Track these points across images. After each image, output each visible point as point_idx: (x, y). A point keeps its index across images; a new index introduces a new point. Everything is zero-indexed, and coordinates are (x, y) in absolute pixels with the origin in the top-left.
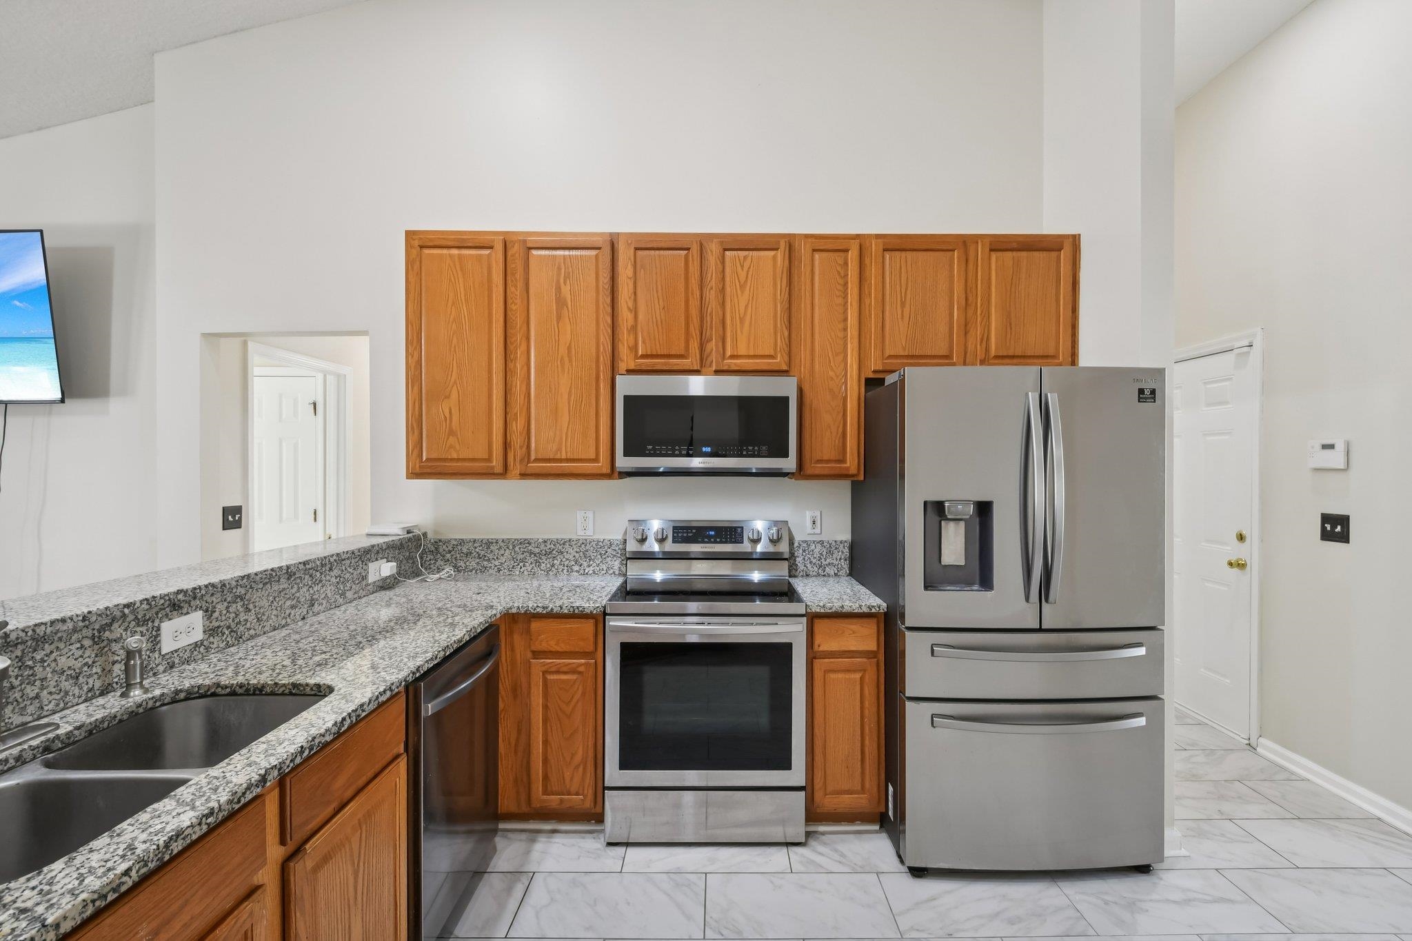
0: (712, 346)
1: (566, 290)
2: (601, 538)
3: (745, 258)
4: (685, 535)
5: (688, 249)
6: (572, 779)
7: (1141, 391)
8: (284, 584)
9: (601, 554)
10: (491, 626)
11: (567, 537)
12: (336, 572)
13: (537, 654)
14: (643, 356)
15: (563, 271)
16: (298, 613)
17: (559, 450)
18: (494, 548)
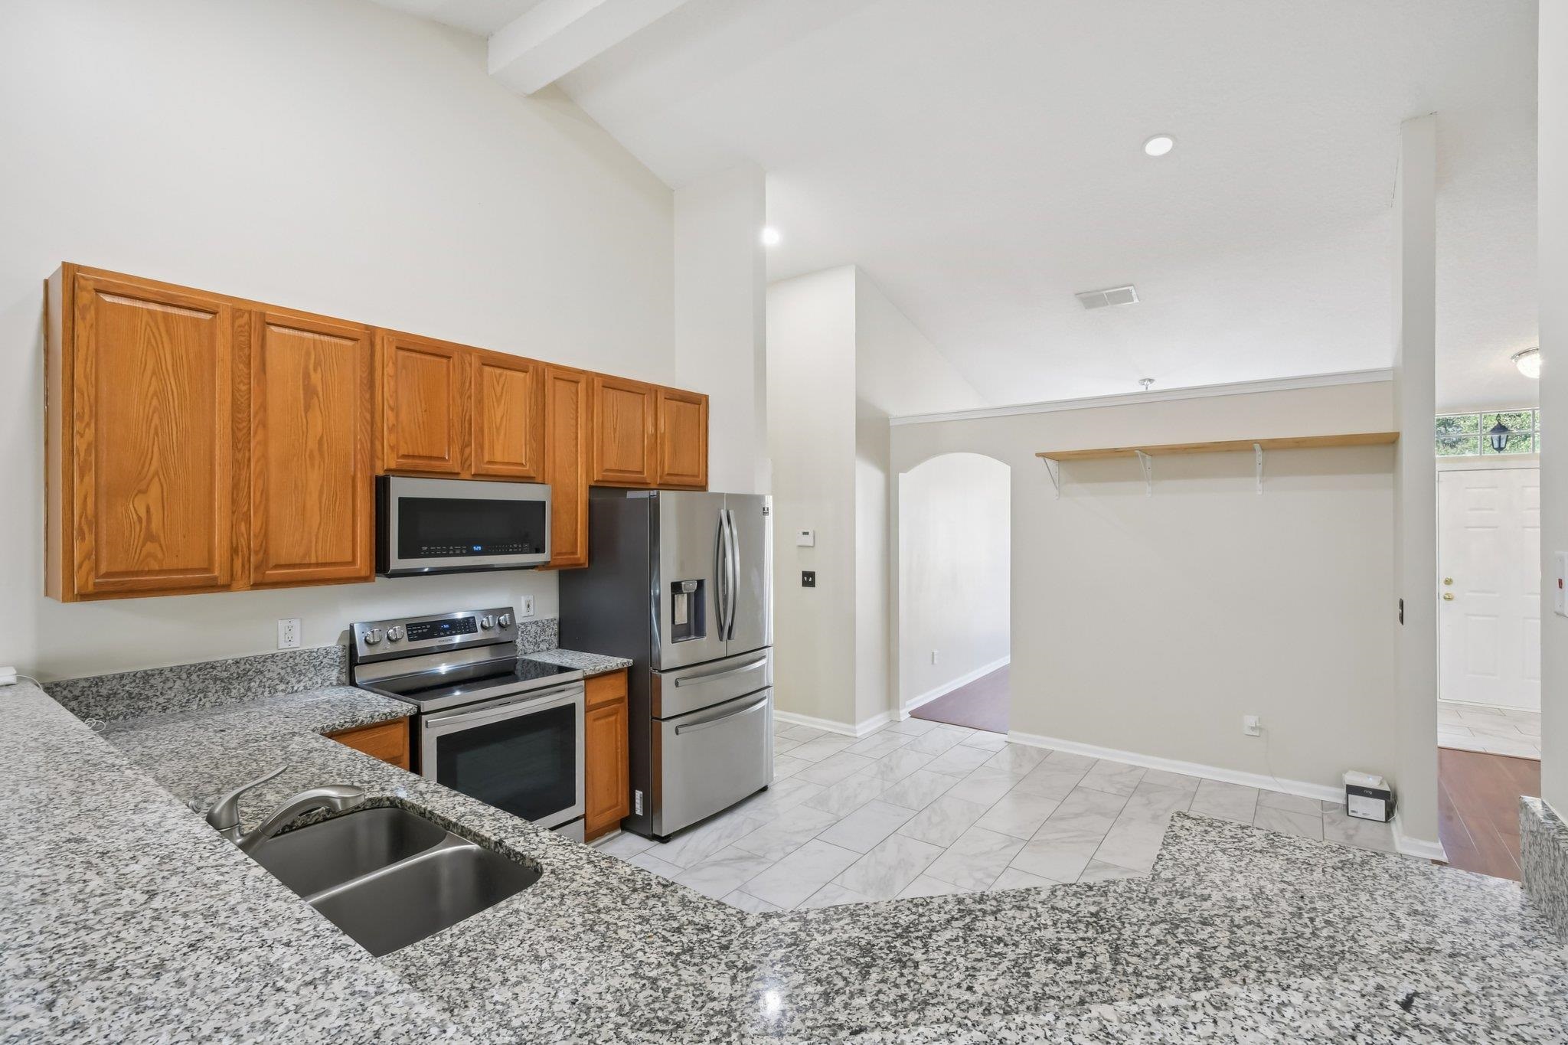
0: (471, 449)
1: (316, 378)
2: (315, 646)
3: (500, 375)
4: (420, 631)
5: (449, 356)
7: (764, 509)
9: (314, 666)
11: (265, 653)
15: (313, 357)
17: (307, 553)
18: (156, 681)
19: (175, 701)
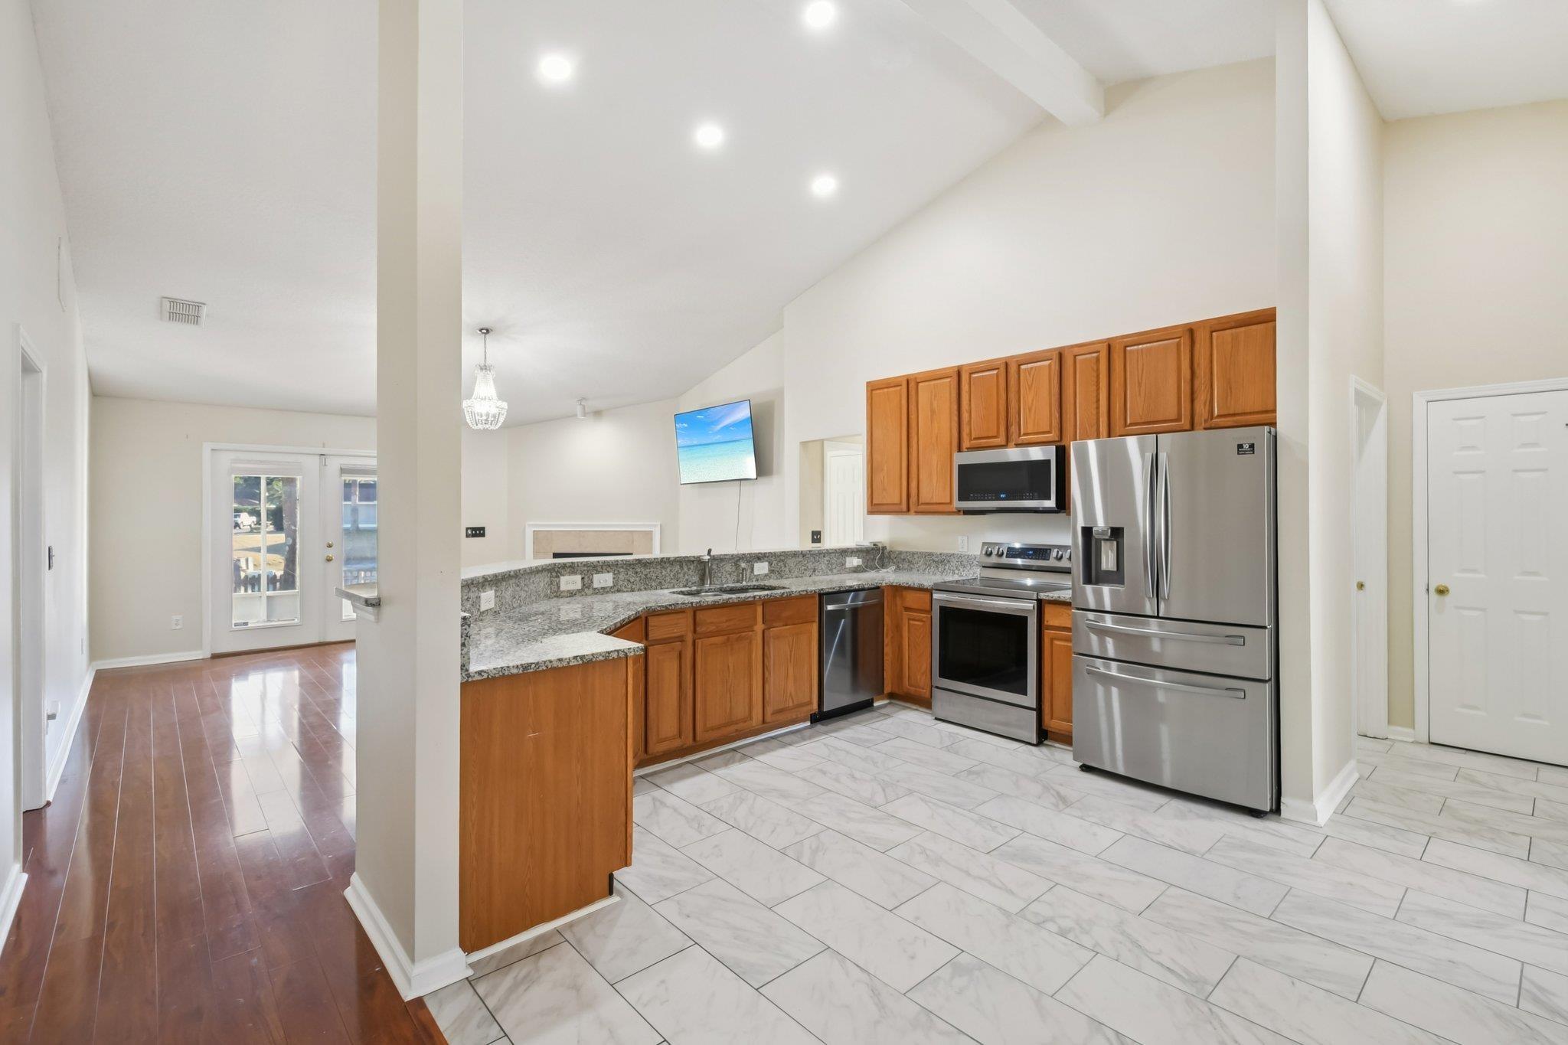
0: (1013, 429)
1: (935, 403)
2: (970, 553)
3: (1033, 367)
4: (1014, 553)
5: (998, 369)
6: (920, 679)
7: (1240, 446)
8: (801, 559)
9: (970, 564)
10: (878, 588)
11: (952, 552)
12: (827, 558)
13: (907, 609)
14: (975, 439)
15: (934, 393)
16: (808, 573)
17: (932, 497)
18: (916, 556)
19: (921, 568)
